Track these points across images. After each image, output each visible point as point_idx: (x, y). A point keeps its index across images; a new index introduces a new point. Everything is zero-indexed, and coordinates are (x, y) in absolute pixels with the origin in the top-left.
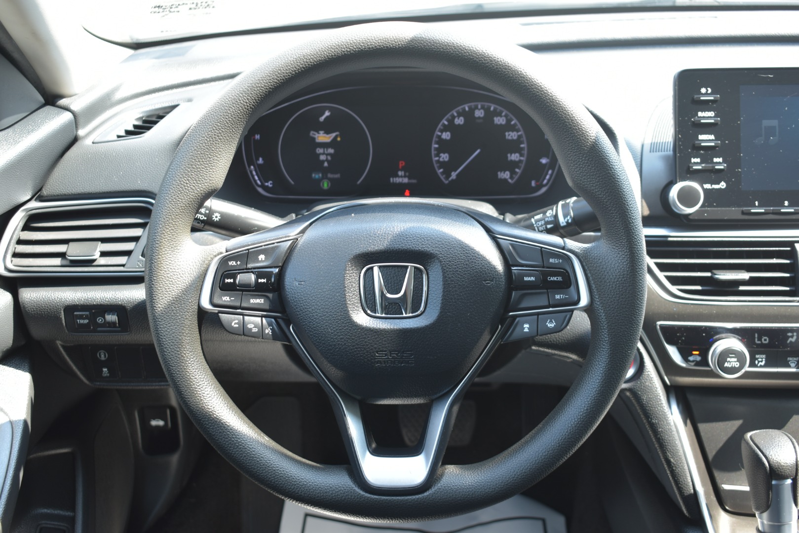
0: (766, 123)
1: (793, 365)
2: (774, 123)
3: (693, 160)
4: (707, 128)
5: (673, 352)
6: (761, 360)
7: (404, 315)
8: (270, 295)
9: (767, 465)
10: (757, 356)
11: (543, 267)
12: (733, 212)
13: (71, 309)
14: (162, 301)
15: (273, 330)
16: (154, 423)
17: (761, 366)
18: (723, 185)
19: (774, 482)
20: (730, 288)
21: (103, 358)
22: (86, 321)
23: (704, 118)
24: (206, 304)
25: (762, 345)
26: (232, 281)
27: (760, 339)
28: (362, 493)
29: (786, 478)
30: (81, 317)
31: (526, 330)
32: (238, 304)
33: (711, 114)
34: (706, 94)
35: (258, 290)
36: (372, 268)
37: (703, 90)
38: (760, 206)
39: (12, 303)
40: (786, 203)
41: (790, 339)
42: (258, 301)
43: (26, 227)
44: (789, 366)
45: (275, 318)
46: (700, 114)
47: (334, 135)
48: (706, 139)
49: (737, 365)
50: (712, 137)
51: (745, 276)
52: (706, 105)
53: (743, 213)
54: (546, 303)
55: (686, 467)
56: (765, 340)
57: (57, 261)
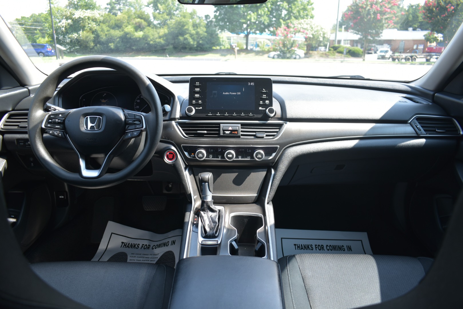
0: (214, 92)
1: (220, 158)
2: (216, 92)
3: (193, 101)
4: (197, 93)
5: (186, 153)
6: (211, 156)
7: (96, 129)
8: (61, 125)
9: (200, 178)
10: (210, 155)
11: (135, 119)
12: (204, 115)
13: (18, 140)
14: (31, 126)
15: (61, 135)
16: (60, 197)
17: (211, 158)
18: (201, 108)
19: (203, 183)
20: (202, 135)
21: (32, 160)
22: (23, 144)
23: (197, 90)
24: (43, 126)
25: (211, 152)
26: (51, 121)
27: (210, 150)
28: (81, 178)
29: (206, 182)
30: (21, 142)
31: (129, 135)
32: (52, 127)
33: (199, 89)
34: (198, 84)
35: (58, 123)
36: (88, 117)
37: (197, 83)
38: (211, 114)
39: (2, 138)
40: (218, 113)
41: (219, 150)
42: (58, 126)
43: (9, 118)
44: (219, 158)
45: (63, 132)
46: (196, 89)
47: (107, 100)
48: (197, 95)
49: (202, 156)
50: (199, 95)
51: (206, 132)
52: (197, 87)
53: (206, 115)
54: (134, 128)
55: (188, 186)
56: (212, 150)
57: (17, 127)
